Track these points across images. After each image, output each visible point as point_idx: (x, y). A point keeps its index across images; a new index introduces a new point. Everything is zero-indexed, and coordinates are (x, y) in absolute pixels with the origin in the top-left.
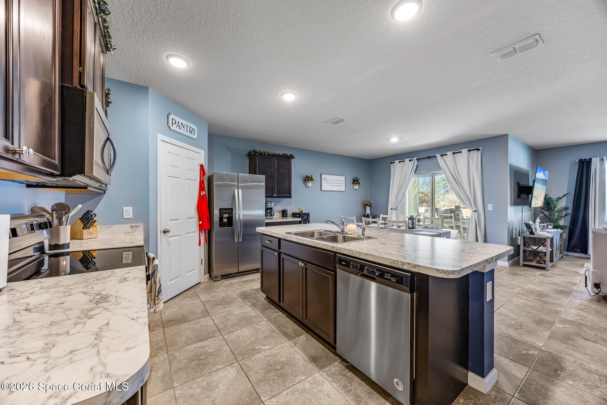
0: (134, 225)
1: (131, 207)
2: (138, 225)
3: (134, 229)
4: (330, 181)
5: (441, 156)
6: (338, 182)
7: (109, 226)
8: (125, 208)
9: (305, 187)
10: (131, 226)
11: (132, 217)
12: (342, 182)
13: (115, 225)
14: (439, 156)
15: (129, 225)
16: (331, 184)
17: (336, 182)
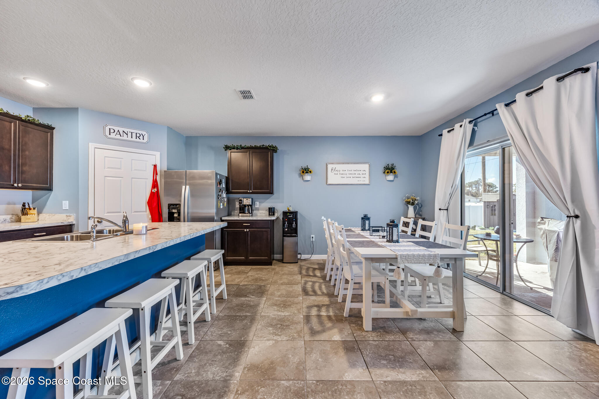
0: (68, 214)
1: (68, 201)
2: (71, 215)
3: (68, 218)
4: (341, 172)
5: (507, 105)
6: (357, 172)
7: (53, 215)
8: (64, 202)
9: (302, 181)
10: (66, 215)
11: (68, 209)
12: (364, 172)
13: (58, 214)
14: (501, 107)
15: (65, 215)
16: (343, 176)
17: (353, 172)
